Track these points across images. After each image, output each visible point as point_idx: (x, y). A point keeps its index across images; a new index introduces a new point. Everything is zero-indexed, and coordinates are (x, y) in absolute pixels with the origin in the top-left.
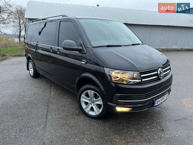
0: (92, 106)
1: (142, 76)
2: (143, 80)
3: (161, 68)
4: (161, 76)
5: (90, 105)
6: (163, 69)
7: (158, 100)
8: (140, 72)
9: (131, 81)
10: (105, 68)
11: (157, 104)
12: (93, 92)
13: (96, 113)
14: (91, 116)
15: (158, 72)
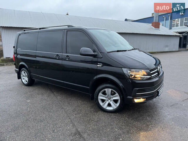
0: (109, 102)
1: (151, 72)
2: (152, 76)
5: (107, 102)
8: (150, 70)
9: (144, 77)
10: (123, 69)
11: (160, 94)
12: (110, 90)
13: (113, 108)
14: (108, 110)
15: (158, 69)
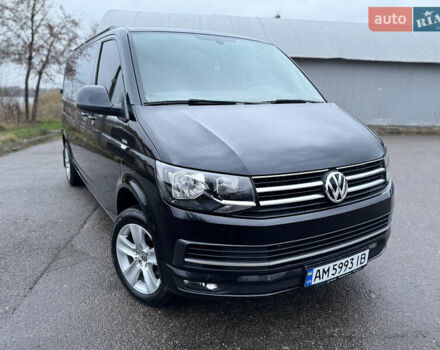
0: (141, 268)
1: (259, 190)
2: (262, 203)
3: (340, 171)
4: (336, 194)
6: (346, 175)
7: (321, 268)
8: (255, 180)
9: (224, 205)
10: (157, 162)
11: (318, 281)
12: (140, 228)
13: (148, 289)
14: (137, 294)
15: (325, 183)
